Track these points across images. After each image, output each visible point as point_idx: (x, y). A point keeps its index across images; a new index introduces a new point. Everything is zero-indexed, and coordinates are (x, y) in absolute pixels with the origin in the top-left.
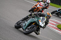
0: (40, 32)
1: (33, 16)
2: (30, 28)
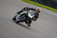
0: (31, 25)
1: (26, 9)
2: (21, 18)
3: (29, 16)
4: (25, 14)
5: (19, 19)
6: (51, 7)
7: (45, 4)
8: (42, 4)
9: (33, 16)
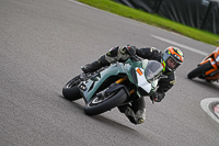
2: (106, 94)
3: (139, 85)
4: (122, 75)
5: (100, 97)
6: (181, 22)
7: (156, 10)
8: (146, 11)
9: (156, 82)
